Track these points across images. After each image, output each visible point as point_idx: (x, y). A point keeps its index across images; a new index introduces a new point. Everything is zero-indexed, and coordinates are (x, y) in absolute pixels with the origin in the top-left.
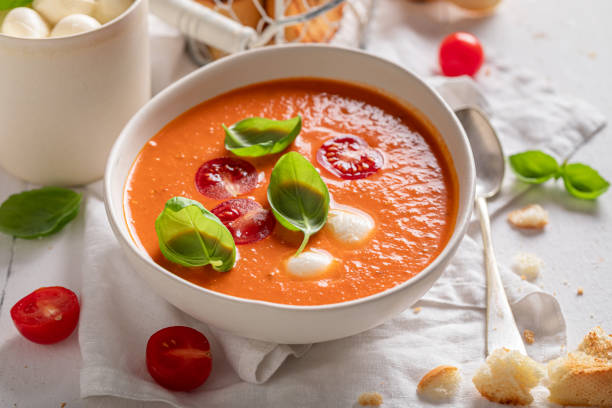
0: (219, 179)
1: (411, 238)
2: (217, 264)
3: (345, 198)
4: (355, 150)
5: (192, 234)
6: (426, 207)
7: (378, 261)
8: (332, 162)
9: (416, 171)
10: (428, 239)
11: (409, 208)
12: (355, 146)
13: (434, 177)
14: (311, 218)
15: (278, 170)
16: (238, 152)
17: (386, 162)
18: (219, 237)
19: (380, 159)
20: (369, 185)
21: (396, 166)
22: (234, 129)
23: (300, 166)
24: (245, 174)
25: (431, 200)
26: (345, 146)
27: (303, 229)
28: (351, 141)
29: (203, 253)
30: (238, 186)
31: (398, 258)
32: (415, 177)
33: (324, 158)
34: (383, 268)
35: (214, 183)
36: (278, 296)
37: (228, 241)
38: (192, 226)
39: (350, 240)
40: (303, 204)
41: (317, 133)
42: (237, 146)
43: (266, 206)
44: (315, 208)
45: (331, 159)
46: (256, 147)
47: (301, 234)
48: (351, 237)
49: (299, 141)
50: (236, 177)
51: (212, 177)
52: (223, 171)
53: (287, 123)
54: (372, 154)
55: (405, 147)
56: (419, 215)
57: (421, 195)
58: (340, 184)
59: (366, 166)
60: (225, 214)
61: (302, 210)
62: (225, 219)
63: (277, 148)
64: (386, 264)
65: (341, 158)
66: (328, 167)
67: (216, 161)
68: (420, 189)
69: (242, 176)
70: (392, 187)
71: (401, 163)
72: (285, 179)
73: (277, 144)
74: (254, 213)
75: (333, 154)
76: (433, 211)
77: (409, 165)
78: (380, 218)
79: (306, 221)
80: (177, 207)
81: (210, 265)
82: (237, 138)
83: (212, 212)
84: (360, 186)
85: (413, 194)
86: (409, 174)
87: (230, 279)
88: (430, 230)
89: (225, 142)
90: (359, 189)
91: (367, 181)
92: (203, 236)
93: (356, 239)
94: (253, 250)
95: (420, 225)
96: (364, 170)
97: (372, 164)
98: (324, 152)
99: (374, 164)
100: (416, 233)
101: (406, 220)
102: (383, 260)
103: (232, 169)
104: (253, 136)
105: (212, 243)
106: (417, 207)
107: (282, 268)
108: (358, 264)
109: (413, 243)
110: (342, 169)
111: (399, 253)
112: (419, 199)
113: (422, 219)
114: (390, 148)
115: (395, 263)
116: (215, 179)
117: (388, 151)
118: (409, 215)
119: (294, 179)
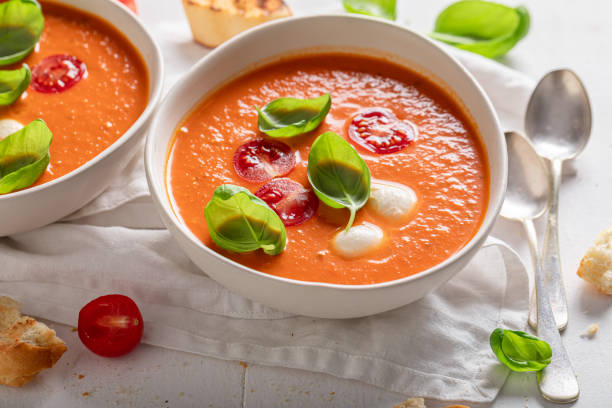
0: (257, 161)
1: (454, 207)
2: (269, 248)
3: (385, 174)
4: (384, 124)
5: (241, 219)
6: (462, 175)
7: (426, 234)
8: (364, 138)
9: (446, 140)
10: (469, 206)
11: (447, 178)
12: (383, 119)
13: (465, 144)
14: (352, 195)
15: (315, 151)
16: (272, 134)
17: (417, 134)
18: (266, 221)
19: (412, 132)
20: (404, 158)
21: (427, 137)
22: (266, 111)
23: (336, 146)
24: (282, 154)
25: (466, 167)
26: (374, 119)
27: (348, 206)
28: (379, 115)
29: (252, 236)
30: (277, 167)
31: (445, 229)
32: (447, 146)
33: (357, 134)
34: (432, 239)
35: (253, 165)
36: (332, 276)
37: (276, 224)
38: (239, 212)
39: (395, 213)
40: (341, 180)
41: (344, 109)
42: (270, 127)
43: (307, 186)
44: (355, 184)
45: (363, 134)
46: (290, 127)
47: (346, 211)
48: (394, 210)
49: (329, 119)
50: (272, 158)
51: (249, 159)
52: (260, 153)
53: (316, 102)
54: (402, 126)
55: (432, 117)
56: (457, 184)
57: (456, 164)
58: (376, 160)
59: (398, 139)
60: (269, 196)
61: (342, 186)
62: (270, 202)
63: (310, 127)
64: (434, 235)
65: (373, 133)
66: (362, 142)
67: (252, 143)
68: (453, 157)
69: (279, 157)
70: (427, 159)
71: (431, 133)
72: (321, 158)
73: (310, 123)
74: (296, 193)
75: (363, 128)
76: (470, 178)
77: (439, 134)
78: (421, 191)
79: (349, 198)
80: (226, 196)
81: (261, 250)
82: (269, 119)
83: (256, 194)
84: (396, 159)
85: (448, 163)
86: (441, 143)
87: (283, 261)
88: (470, 196)
89: (259, 123)
90: (395, 162)
91: (402, 155)
92: (249, 220)
93: (400, 211)
94: (300, 231)
95: (460, 194)
96: (397, 143)
97: (404, 136)
98: (356, 128)
99: (405, 136)
100: (458, 202)
101: (446, 190)
102: (431, 232)
103: (268, 151)
104: (285, 117)
105: (259, 227)
106: (454, 175)
107: (330, 247)
108: (407, 239)
109: (457, 212)
110: (375, 144)
111: (444, 224)
112: (455, 168)
113: (461, 187)
114: (418, 119)
115: (442, 233)
116: (253, 162)
117: (416, 123)
118: (448, 185)
119: (330, 157)
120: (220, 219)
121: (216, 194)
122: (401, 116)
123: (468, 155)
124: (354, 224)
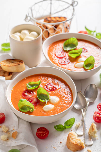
2: (31, 110)
3: (52, 95)
5: (25, 106)
7: (61, 106)
9: (64, 88)
10: (69, 100)
12: (51, 85)
14: (46, 99)
15: (38, 91)
16: (29, 89)
18: (30, 106)
19: (57, 87)
20: (56, 92)
21: (60, 88)
22: (28, 84)
23: (42, 90)
24: (32, 93)
25: (68, 93)
26: (49, 85)
29: (27, 109)
30: (31, 95)
35: (26, 95)
37: (32, 105)
38: (24, 104)
41: (43, 83)
42: (29, 88)
43: (37, 98)
44: (46, 97)
46: (33, 87)
47: (45, 102)
48: (54, 101)
49: (40, 85)
50: (30, 93)
52: (27, 93)
53: (37, 82)
54: (55, 86)
58: (50, 92)
60: (30, 100)
61: (44, 98)
62: (30, 102)
63: (37, 87)
65: (49, 87)
66: (47, 89)
67: (25, 91)
70: (60, 92)
72: (39, 93)
74: (35, 100)
77: (62, 87)
78: (60, 98)
79: (45, 100)
80: (22, 101)
81: (29, 111)
82: (29, 86)
83: (28, 100)
84: (54, 92)
85: (64, 92)
87: (33, 113)
88: (69, 98)
89: (27, 87)
92: (27, 106)
93: (56, 101)
94: (37, 107)
95: (67, 98)
96: (54, 89)
98: (46, 87)
100: (67, 100)
101: (64, 97)
104: (32, 85)
105: (29, 107)
106: (66, 95)
107: (42, 110)
108: (58, 107)
110: (50, 89)
111: (64, 104)
113: (67, 97)
114: (58, 84)
115: (64, 106)
116: (26, 94)
117: (58, 85)
118: (65, 96)
119: (41, 92)
120: (21, 106)
121: (20, 101)
122: (55, 84)
123: (68, 91)
124: (47, 104)
